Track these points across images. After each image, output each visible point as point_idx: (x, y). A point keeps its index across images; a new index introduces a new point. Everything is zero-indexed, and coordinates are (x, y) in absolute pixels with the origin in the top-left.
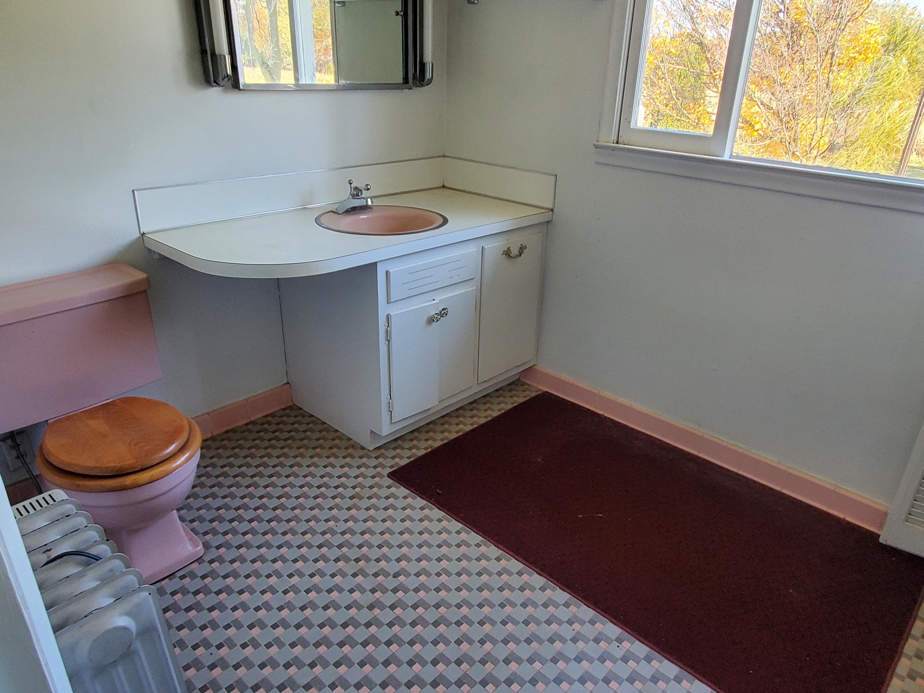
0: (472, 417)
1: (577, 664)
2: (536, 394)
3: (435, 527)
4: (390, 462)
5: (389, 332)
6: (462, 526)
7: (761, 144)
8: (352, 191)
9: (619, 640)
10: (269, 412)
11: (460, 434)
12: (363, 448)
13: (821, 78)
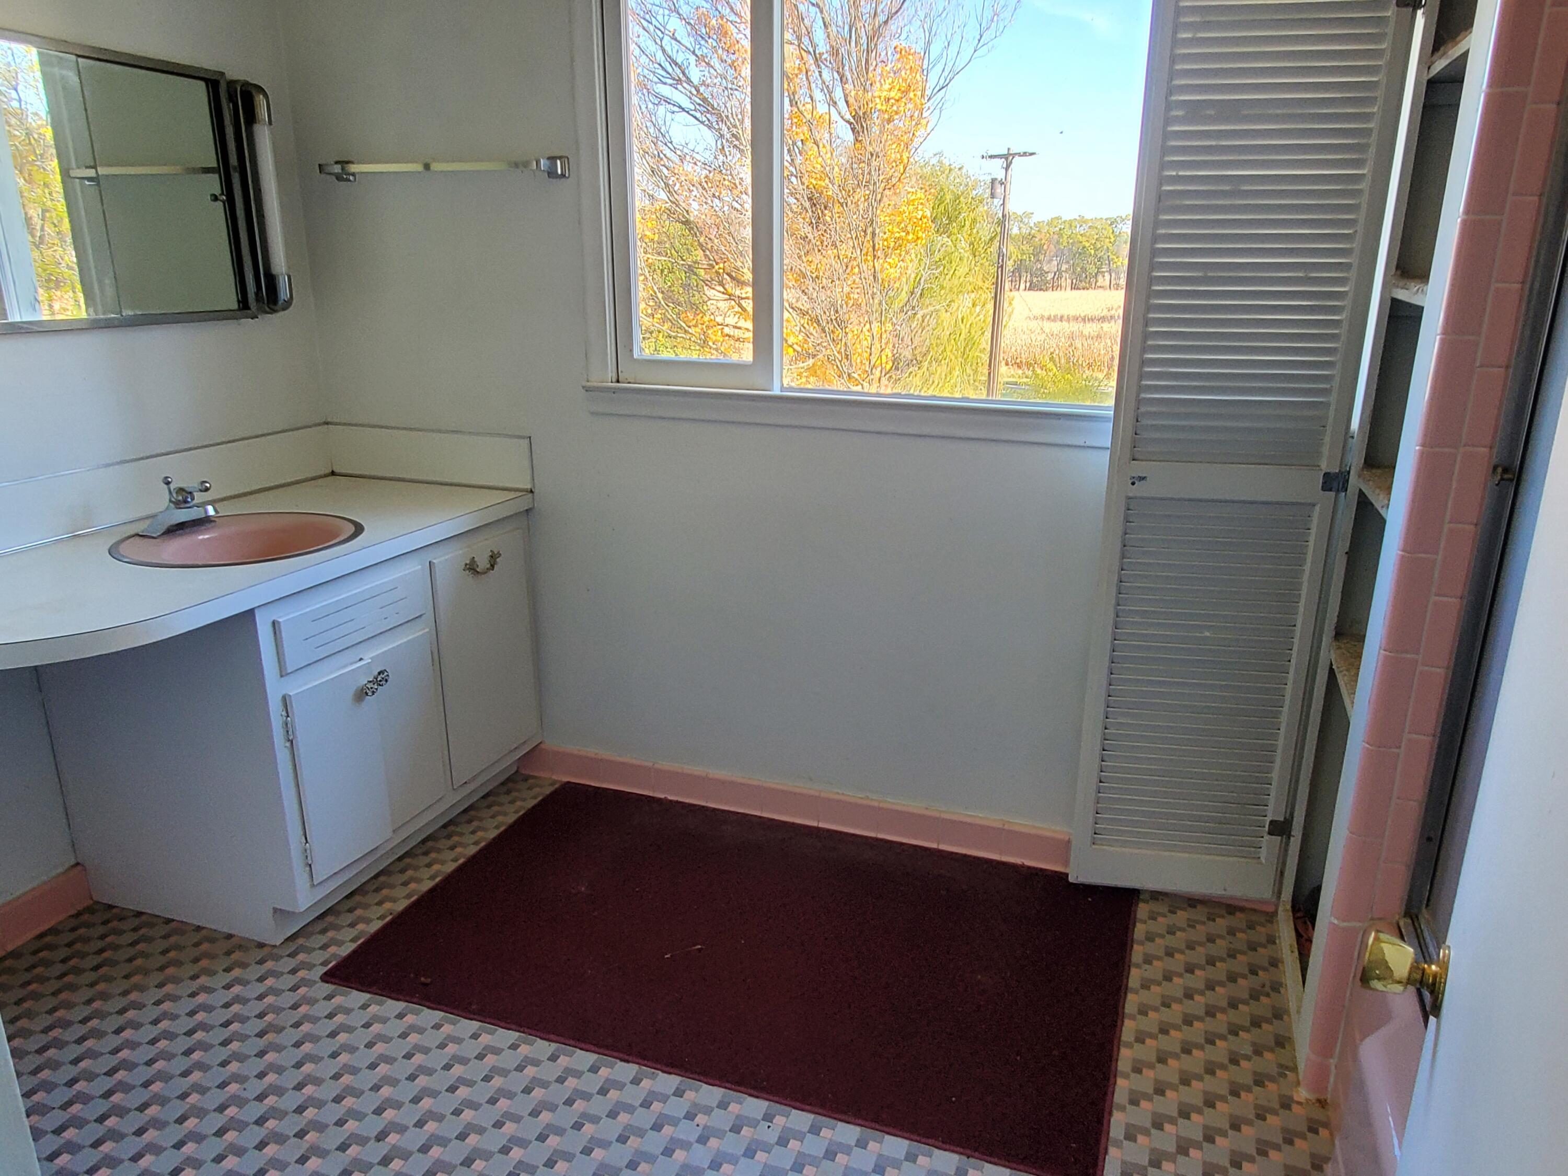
0: (452, 848)
1: (715, 1172)
2: (552, 789)
3: (431, 1039)
4: (318, 957)
5: (289, 726)
6: (479, 1024)
7: (801, 365)
8: (175, 495)
9: (768, 1117)
10: (46, 927)
11: (438, 879)
12: (261, 945)
13: (865, 268)
